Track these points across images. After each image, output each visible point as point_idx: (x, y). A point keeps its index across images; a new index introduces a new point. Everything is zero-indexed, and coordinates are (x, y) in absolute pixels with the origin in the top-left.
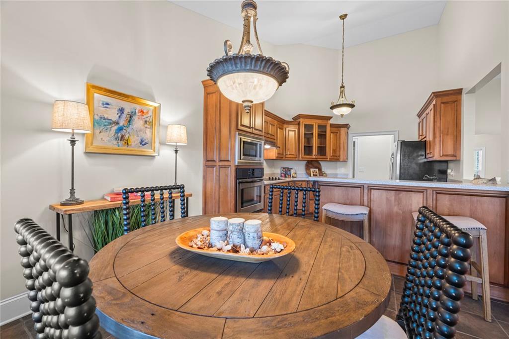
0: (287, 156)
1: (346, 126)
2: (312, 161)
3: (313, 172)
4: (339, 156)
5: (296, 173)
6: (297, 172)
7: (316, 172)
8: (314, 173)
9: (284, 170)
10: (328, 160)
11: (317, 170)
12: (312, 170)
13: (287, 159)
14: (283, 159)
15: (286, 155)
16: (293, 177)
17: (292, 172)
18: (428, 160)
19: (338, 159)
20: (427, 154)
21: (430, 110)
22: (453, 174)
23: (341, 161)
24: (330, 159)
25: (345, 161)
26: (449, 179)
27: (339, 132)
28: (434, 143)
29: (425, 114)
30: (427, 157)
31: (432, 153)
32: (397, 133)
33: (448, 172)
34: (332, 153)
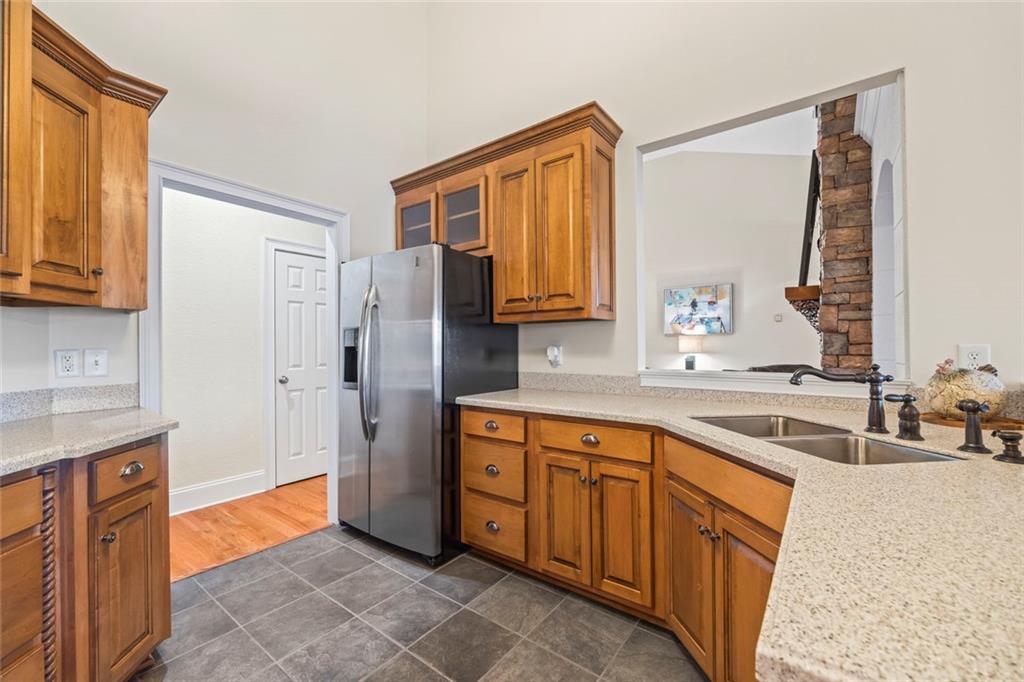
1: (146, 97)
4: (97, 273)
10: (22, 287)
18: (497, 319)
19: (91, 293)
20: (508, 301)
21: (544, 164)
22: (561, 359)
23: (97, 308)
24: (34, 284)
25: (127, 312)
26: (538, 374)
27: (91, 109)
28: (587, 264)
29: (477, 179)
30: (500, 311)
31: (568, 295)
32: (345, 223)
33: (552, 353)
34: (47, 242)
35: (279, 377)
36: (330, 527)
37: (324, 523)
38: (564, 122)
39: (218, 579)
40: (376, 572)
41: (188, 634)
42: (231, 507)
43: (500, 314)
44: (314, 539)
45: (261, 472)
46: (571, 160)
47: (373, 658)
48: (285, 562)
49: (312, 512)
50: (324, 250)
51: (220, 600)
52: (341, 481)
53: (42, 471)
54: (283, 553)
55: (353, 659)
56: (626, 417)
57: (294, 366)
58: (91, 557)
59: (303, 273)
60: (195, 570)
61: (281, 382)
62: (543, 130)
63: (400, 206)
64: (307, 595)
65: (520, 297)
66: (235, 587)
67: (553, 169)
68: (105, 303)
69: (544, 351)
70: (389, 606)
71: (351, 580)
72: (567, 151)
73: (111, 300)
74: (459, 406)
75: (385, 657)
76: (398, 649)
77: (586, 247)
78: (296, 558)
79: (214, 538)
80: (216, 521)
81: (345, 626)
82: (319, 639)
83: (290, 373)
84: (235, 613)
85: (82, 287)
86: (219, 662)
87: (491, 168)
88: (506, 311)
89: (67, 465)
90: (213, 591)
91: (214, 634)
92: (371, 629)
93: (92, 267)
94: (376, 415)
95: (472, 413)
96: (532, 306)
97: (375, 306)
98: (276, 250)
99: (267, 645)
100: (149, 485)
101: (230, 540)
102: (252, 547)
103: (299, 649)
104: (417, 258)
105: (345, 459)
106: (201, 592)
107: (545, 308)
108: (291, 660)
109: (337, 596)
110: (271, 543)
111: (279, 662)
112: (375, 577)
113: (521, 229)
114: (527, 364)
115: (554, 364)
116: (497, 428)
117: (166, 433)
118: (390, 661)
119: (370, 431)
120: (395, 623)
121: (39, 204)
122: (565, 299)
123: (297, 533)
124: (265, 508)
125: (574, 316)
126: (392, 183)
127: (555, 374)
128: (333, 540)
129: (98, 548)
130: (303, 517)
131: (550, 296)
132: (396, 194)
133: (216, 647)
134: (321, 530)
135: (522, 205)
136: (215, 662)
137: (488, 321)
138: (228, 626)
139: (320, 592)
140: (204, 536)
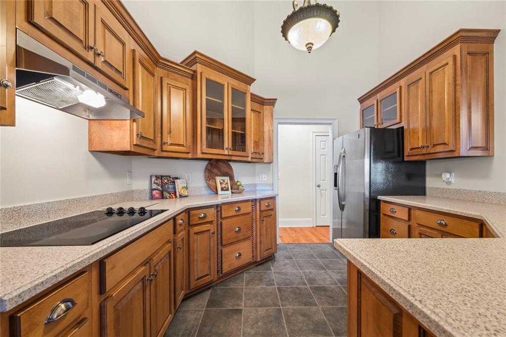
0: (165, 148)
1: (272, 102)
2: (218, 160)
3: (221, 183)
4: (263, 154)
5: (186, 188)
6: (190, 186)
7: (227, 183)
8: (224, 186)
9: (159, 181)
10: (249, 159)
11: (228, 178)
12: (219, 179)
13: (164, 154)
14: (156, 154)
15: (163, 144)
16: (181, 196)
17: (179, 184)
18: (406, 159)
19: (262, 159)
20: (411, 149)
21: (431, 73)
22: (453, 180)
23: (263, 162)
24: (252, 158)
25: (270, 163)
26: (438, 188)
27: (262, 111)
28: (457, 125)
29: (396, 89)
30: (407, 155)
31: (445, 144)
32: (336, 122)
33: (446, 176)
34: (254, 148)
35: (317, 184)
36: (330, 243)
37: (328, 242)
38: (442, 46)
39: (292, 246)
40: (340, 262)
41: (282, 256)
42: (301, 229)
43: (407, 156)
44: (323, 245)
45: (311, 219)
46: (447, 66)
47: (328, 282)
48: (311, 249)
49: (325, 237)
50: (328, 132)
51: (291, 251)
52: (333, 229)
53: (252, 201)
54: (311, 246)
55: (322, 280)
56: (462, 213)
57: (323, 180)
58: (260, 223)
59: (326, 144)
60: (287, 242)
61: (318, 186)
62: (429, 54)
63: (362, 109)
64: (315, 259)
65: (417, 147)
66: (295, 250)
67: (436, 74)
68: (265, 161)
69: (440, 176)
70: (340, 272)
71: (331, 261)
72: (444, 63)
73: (266, 160)
74: (380, 200)
75: (332, 284)
76: (337, 284)
77: (457, 115)
78: (315, 249)
79: (294, 236)
80: (295, 231)
81: (323, 271)
82: (314, 271)
83: (321, 183)
84: (294, 256)
85: (260, 157)
86: (287, 265)
87: (403, 82)
88: (410, 154)
89: (256, 200)
90: (290, 249)
91: (288, 259)
92: (331, 276)
93: (262, 152)
94: (344, 201)
95: (386, 204)
96: (424, 151)
97: (344, 156)
98: (316, 136)
99: (299, 266)
100: (272, 210)
101: (298, 237)
102: (303, 241)
103: (307, 271)
104: (359, 135)
105: (334, 220)
106: (287, 248)
107: (432, 152)
108: (304, 272)
109: (324, 263)
110: (309, 242)
111: (301, 271)
112: (339, 263)
113: (418, 110)
114: (431, 183)
115: (449, 183)
116: (395, 212)
117: (276, 197)
118: (333, 286)
119: (342, 207)
120: (339, 278)
121: (252, 139)
122: (443, 146)
123: (318, 242)
124: (310, 231)
125: (449, 155)
126: (358, 99)
127: (449, 189)
128: (329, 247)
129: (261, 221)
130: (322, 238)
131: (434, 145)
132: (361, 104)
133: (287, 261)
134: (327, 243)
135: (418, 98)
136: (286, 264)
137: (401, 160)
138: (291, 258)
139: (319, 260)
140: (292, 235)
